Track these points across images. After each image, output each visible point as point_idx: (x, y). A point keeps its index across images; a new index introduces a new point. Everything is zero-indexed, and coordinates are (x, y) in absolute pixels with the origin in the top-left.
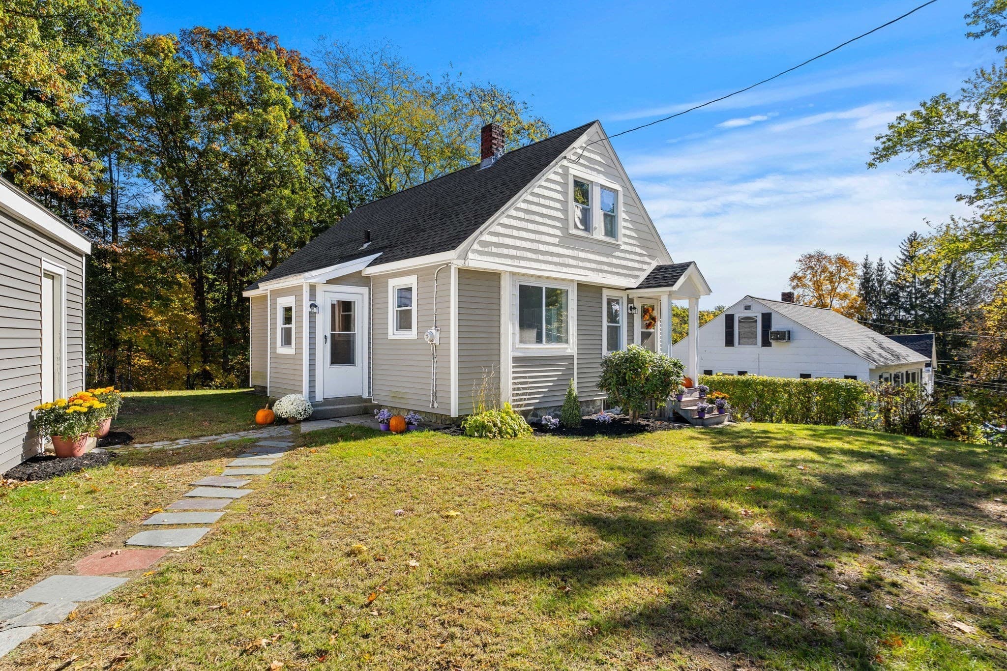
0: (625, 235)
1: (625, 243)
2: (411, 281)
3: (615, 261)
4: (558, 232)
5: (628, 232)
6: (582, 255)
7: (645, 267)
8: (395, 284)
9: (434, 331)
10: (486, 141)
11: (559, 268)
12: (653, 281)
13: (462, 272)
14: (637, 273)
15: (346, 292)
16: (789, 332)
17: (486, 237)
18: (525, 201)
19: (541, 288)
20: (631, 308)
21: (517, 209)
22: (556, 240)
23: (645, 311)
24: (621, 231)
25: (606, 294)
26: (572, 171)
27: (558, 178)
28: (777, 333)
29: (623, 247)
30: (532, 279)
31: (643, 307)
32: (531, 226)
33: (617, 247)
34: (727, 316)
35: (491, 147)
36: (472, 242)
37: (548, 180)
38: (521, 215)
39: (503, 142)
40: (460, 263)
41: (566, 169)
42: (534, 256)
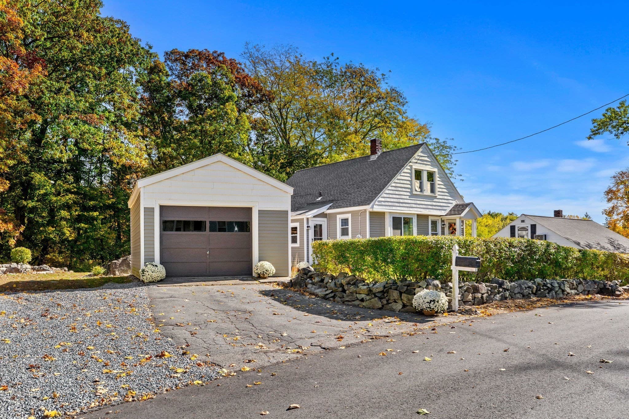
0: (439, 191)
1: (439, 195)
2: (349, 216)
3: (434, 204)
4: (409, 194)
5: (440, 190)
6: (418, 202)
7: (449, 205)
8: (339, 217)
9: (360, 236)
10: (373, 147)
11: (408, 209)
12: (453, 212)
13: (371, 213)
14: (445, 208)
15: (319, 221)
16: (545, 235)
17: (380, 199)
18: (394, 183)
19: (401, 218)
20: (443, 225)
21: (392, 186)
22: (408, 197)
23: (450, 225)
24: (437, 190)
25: (430, 219)
26: (414, 167)
27: (409, 171)
28: (539, 236)
29: (438, 197)
30: (398, 214)
31: (449, 223)
32: (397, 193)
33: (435, 197)
34: (511, 226)
35: (376, 150)
36: (376, 201)
37: (404, 172)
38: (393, 188)
39: (381, 147)
40: (371, 210)
41: (411, 166)
42: (398, 205)
